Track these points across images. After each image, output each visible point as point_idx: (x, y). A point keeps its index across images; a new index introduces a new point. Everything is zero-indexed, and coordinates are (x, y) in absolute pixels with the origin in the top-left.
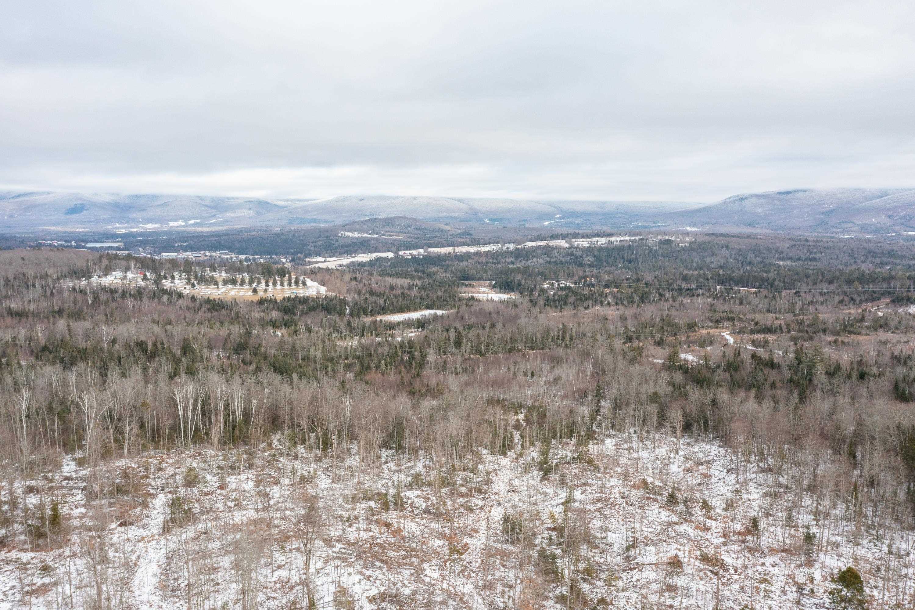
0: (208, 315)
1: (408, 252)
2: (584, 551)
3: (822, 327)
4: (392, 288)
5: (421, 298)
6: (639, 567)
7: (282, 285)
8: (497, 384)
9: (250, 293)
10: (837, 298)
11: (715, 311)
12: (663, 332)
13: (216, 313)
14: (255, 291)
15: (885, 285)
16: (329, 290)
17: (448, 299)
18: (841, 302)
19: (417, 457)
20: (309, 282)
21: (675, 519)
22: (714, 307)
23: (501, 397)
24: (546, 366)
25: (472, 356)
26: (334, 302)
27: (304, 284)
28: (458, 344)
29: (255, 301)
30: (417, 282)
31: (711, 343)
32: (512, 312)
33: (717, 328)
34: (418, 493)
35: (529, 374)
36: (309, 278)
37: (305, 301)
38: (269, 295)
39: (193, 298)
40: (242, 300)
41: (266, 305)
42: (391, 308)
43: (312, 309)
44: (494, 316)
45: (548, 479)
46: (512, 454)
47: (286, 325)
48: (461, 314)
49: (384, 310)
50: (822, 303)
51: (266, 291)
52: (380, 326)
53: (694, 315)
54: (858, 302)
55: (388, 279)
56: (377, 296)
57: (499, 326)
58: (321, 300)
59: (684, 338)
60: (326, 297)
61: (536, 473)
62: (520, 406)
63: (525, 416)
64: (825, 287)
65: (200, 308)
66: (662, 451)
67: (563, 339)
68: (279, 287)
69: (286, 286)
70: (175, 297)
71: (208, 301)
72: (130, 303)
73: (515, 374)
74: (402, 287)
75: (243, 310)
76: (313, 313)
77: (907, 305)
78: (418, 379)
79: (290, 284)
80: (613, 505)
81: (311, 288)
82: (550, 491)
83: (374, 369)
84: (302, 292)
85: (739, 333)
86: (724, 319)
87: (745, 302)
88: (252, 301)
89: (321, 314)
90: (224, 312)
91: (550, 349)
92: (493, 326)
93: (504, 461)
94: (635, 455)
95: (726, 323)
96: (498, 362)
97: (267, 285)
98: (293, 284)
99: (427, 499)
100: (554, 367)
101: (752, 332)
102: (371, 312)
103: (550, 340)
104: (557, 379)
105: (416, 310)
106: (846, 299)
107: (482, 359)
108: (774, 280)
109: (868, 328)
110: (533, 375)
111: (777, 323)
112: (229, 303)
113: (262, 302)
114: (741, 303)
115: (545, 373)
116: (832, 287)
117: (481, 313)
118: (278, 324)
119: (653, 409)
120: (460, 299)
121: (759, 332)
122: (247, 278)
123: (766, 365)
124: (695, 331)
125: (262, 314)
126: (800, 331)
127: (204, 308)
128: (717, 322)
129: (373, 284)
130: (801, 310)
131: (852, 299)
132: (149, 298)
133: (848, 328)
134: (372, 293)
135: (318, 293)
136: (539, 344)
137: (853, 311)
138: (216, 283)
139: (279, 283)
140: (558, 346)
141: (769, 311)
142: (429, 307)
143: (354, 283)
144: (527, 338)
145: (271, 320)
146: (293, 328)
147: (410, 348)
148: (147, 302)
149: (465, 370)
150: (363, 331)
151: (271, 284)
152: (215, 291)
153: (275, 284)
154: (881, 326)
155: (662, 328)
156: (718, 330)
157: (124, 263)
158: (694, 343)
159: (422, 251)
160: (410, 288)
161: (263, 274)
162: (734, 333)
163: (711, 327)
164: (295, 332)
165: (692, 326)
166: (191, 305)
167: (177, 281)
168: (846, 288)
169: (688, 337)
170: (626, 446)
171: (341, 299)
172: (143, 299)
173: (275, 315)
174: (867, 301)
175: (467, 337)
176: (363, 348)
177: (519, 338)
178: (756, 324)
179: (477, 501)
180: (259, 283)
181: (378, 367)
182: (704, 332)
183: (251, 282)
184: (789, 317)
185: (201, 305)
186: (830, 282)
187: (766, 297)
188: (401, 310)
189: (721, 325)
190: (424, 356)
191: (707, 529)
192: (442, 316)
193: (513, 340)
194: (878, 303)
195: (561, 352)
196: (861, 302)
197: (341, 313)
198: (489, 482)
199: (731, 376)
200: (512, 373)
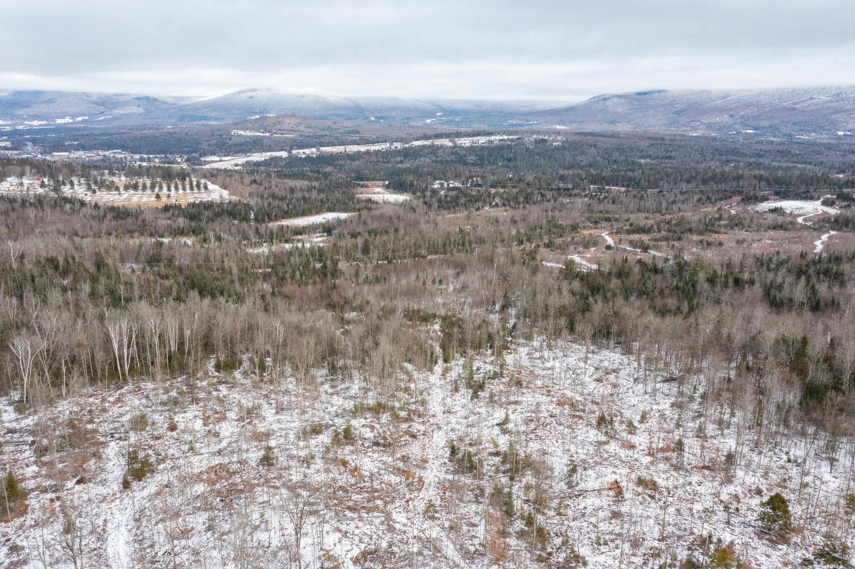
0: (114, 223)
1: (301, 151)
3: (687, 227)
4: (292, 190)
5: (322, 202)
6: (583, 493)
7: (184, 189)
8: (410, 293)
9: (153, 199)
10: (696, 197)
11: (593, 211)
12: (550, 235)
13: (122, 221)
14: (158, 197)
15: (734, 185)
16: (231, 194)
17: (347, 201)
18: (700, 200)
19: (351, 377)
20: (211, 186)
21: (603, 438)
22: (591, 208)
23: (416, 307)
24: (451, 272)
25: (380, 262)
26: (239, 207)
27: (206, 188)
28: (366, 250)
29: (159, 207)
30: (315, 184)
31: (595, 244)
32: (412, 216)
33: (596, 228)
35: (437, 280)
36: (209, 181)
37: (208, 206)
38: (173, 201)
39: (96, 206)
40: (146, 207)
41: (171, 211)
42: (294, 212)
43: (218, 215)
44: (395, 221)
45: (477, 397)
46: (438, 368)
47: (195, 232)
48: (363, 218)
49: (287, 214)
50: (683, 202)
51: (169, 196)
52: (287, 232)
53: (576, 216)
54: (713, 201)
55: (287, 181)
56: (280, 200)
57: (402, 232)
58: (225, 206)
59: (569, 239)
60: (230, 202)
61: (465, 391)
62: (435, 316)
63: (441, 327)
64: (684, 186)
65: (105, 216)
66: (572, 360)
67: (463, 245)
68: (181, 191)
69: (188, 191)
70: (77, 206)
71: (113, 209)
72: (31, 213)
73: (424, 283)
74: (301, 190)
75: (149, 217)
76: (219, 219)
77: (754, 203)
78: (335, 291)
79: (192, 188)
81: (213, 191)
82: (483, 410)
83: (289, 280)
84: (204, 197)
85: (617, 233)
86: (602, 220)
87: (616, 201)
88: (157, 208)
89: (227, 220)
90: (130, 220)
91: (452, 254)
92: (396, 230)
93: (432, 379)
94: (548, 365)
95: (604, 224)
96: (405, 271)
97: (169, 190)
98: (195, 188)
99: (373, 428)
100: (458, 274)
101: (628, 232)
102: (275, 216)
103: (452, 246)
104: (464, 288)
105: (317, 213)
106: (704, 198)
107: (391, 267)
108: (641, 179)
109: (725, 226)
110: (440, 282)
111: (650, 222)
112: (134, 211)
113: (167, 208)
114: (614, 203)
115: (451, 279)
116: (690, 186)
117: (381, 217)
118: (186, 231)
119: (563, 322)
120: (359, 201)
121: (634, 232)
122: (148, 183)
123: (651, 270)
124: (578, 232)
125: (169, 222)
126: (669, 231)
127: (109, 216)
128: (596, 222)
129: (274, 187)
130: (667, 209)
131: (708, 198)
132: (51, 206)
133: (709, 228)
134: (274, 197)
135: (221, 197)
136: (441, 249)
137: (710, 210)
138: (117, 189)
139: (180, 187)
140: (459, 251)
141: (639, 210)
142: (331, 210)
143: (254, 186)
144: (429, 244)
145: (179, 228)
146: (202, 236)
147: (321, 256)
148: (49, 211)
149: (377, 280)
150: (271, 238)
151: (173, 188)
152: (117, 197)
153: (177, 188)
154: (736, 225)
155: (550, 230)
156: (597, 231)
157: (18, 169)
158: (578, 244)
159: (314, 150)
160: (310, 189)
161: (163, 178)
162: (612, 233)
163: (591, 228)
164: (205, 240)
165: (574, 228)
166: (95, 213)
167: (76, 187)
168: (703, 188)
169: (573, 238)
170: (537, 355)
171: (245, 204)
172: (45, 208)
173: (181, 222)
174: (721, 199)
175: (373, 244)
176: (275, 256)
177: (422, 243)
178: (631, 225)
179: (418, 426)
180: (161, 188)
181: (293, 277)
182: (585, 232)
183: (153, 187)
184: (658, 217)
185: (105, 213)
186: (689, 182)
187: (635, 196)
188: (304, 213)
189: (599, 225)
190: (335, 263)
191: (632, 447)
192: (345, 221)
193: (417, 246)
194: (730, 201)
195: (462, 257)
196: (716, 200)
197: (246, 219)
198: (423, 403)
200: (421, 282)
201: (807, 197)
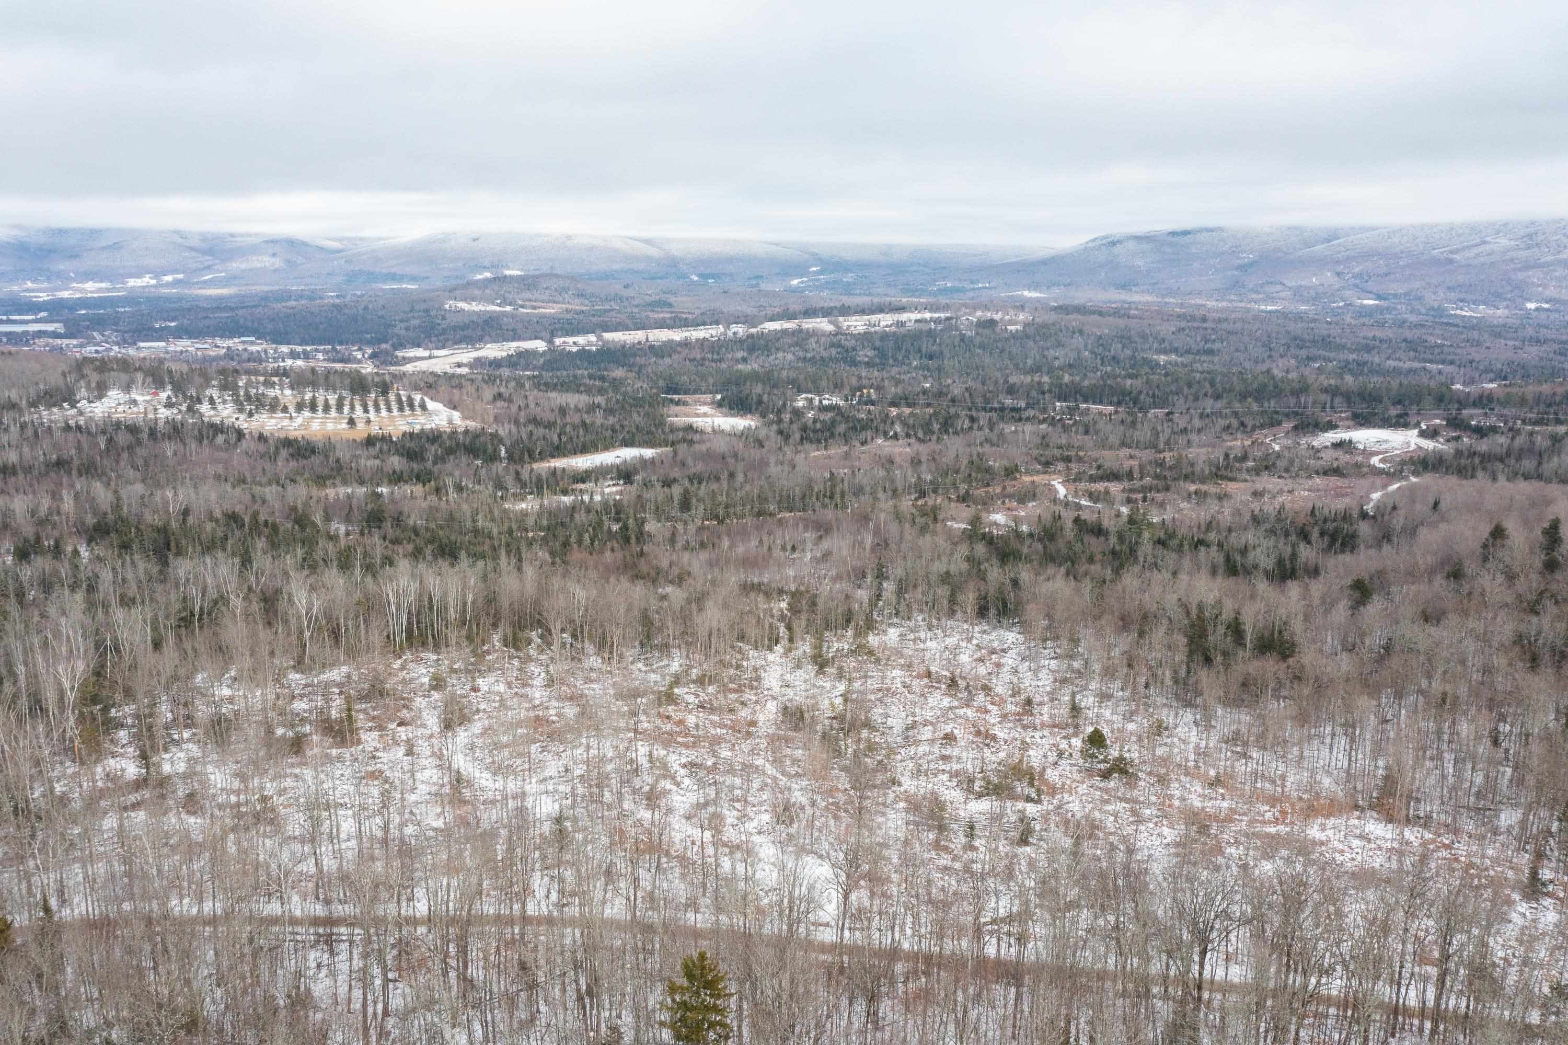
0: (293, 464)
1: (570, 340)
2: (865, 734)
3: (1187, 470)
4: (563, 411)
5: (614, 430)
6: (917, 743)
7: (389, 410)
8: (748, 562)
9: (345, 426)
10: (1222, 422)
11: (1048, 446)
12: (970, 482)
13: (305, 462)
14: (352, 422)
15: (1292, 401)
16: (464, 418)
17: (653, 429)
18: (1227, 428)
19: (669, 656)
20: (431, 405)
21: (956, 703)
22: (1047, 439)
23: (756, 580)
24: (810, 536)
25: (706, 523)
26: (482, 439)
27: (423, 407)
28: (685, 505)
29: (358, 440)
30: (599, 399)
31: (1034, 497)
32: (755, 454)
33: (1045, 473)
34: (686, 690)
35: (789, 547)
36: (426, 395)
37: (434, 437)
38: (375, 430)
39: (261, 438)
40: (338, 438)
41: (378, 446)
42: (569, 447)
43: (450, 451)
44: (731, 461)
45: (824, 673)
46: (779, 649)
47: (421, 478)
48: (680, 457)
49: (558, 451)
50: (1199, 431)
51: (368, 422)
52: (562, 479)
53: (1017, 454)
54: (1249, 429)
55: (553, 395)
56: (545, 427)
57: (740, 477)
58: (461, 437)
59: (998, 490)
60: (466, 432)
61: (811, 669)
62: (781, 592)
63: (789, 604)
64: (1209, 405)
65: (277, 452)
66: (951, 641)
67: (831, 497)
68: (384, 413)
69: (395, 412)
70: (233, 437)
71: (288, 443)
72: (169, 449)
73: (770, 549)
74: (577, 410)
75: (343, 454)
76: (452, 457)
77: (1314, 434)
78: (643, 559)
79: (401, 409)
80: (894, 694)
81: (436, 413)
82: (828, 685)
83: (575, 546)
84: (419, 423)
85: (1075, 480)
86: (1057, 460)
87: (1092, 431)
88: (354, 440)
89: (464, 459)
90: (316, 460)
91: (814, 510)
92: (732, 475)
93: (771, 657)
94: (922, 646)
95: (1060, 466)
96: (744, 534)
97: (366, 411)
98: (407, 409)
99: (697, 696)
100: (821, 537)
101: (1092, 479)
102: (540, 453)
103: (814, 499)
104: (826, 555)
105: (606, 448)
106: (1235, 423)
107: (722, 528)
108: (1140, 392)
109: (1248, 471)
110: (794, 548)
111: (1128, 464)
112: (321, 445)
113: (370, 441)
114: (1087, 432)
115: (809, 545)
116: (1219, 404)
117: (709, 456)
118: (406, 477)
119: (943, 592)
120: (673, 430)
121: (1101, 478)
122: (332, 399)
123: (1092, 531)
124: (1015, 479)
125: (377, 462)
126: (1157, 477)
127: (284, 453)
128: (1047, 464)
129: (532, 406)
130: (1167, 443)
131: (1242, 424)
132: (195, 438)
133: (1223, 472)
134: (535, 421)
135: (450, 422)
136: (799, 504)
137: (1237, 444)
138: (285, 409)
139: (383, 406)
140: (824, 506)
141: (1123, 444)
142: (627, 443)
143: (500, 404)
144: (781, 496)
145: (394, 472)
146: (432, 483)
147: (618, 513)
148: (193, 446)
149: (703, 545)
150: (538, 486)
151: (371, 409)
152: (286, 422)
153: (377, 409)
154: (1267, 468)
155: (970, 475)
156: (1047, 477)
157: (124, 377)
158: (1010, 496)
159: (592, 338)
160: (592, 408)
161: (353, 391)
162: (1068, 481)
163: (1038, 472)
164: (437, 490)
165: (1011, 472)
166: (262, 448)
167: (220, 407)
168: (1237, 406)
169: (1004, 488)
170: (912, 636)
171: (491, 434)
172: (187, 441)
173: (396, 462)
174: (1262, 427)
175: (696, 495)
176: (550, 513)
177: (770, 495)
178: (1099, 467)
179: (749, 696)
180: (352, 408)
181: (580, 542)
182: (1027, 479)
183: (340, 407)
184: (1147, 455)
185: (277, 448)
186: (1217, 397)
187: (1122, 422)
188: (584, 449)
189: (1052, 468)
190: (640, 523)
191: (987, 712)
192: (652, 461)
193: (763, 499)
194: (1275, 429)
195: (829, 514)
196: (1254, 428)
197: (494, 458)
198: (758, 679)
199: (1045, 547)
200: (765, 548)
201: (1401, 423)
